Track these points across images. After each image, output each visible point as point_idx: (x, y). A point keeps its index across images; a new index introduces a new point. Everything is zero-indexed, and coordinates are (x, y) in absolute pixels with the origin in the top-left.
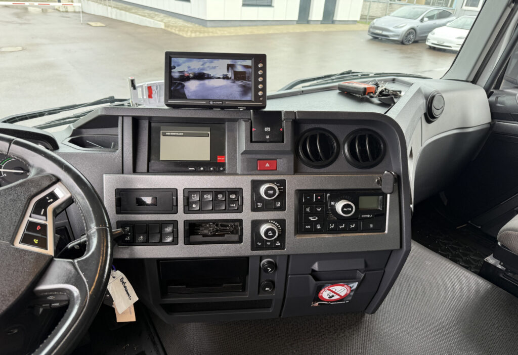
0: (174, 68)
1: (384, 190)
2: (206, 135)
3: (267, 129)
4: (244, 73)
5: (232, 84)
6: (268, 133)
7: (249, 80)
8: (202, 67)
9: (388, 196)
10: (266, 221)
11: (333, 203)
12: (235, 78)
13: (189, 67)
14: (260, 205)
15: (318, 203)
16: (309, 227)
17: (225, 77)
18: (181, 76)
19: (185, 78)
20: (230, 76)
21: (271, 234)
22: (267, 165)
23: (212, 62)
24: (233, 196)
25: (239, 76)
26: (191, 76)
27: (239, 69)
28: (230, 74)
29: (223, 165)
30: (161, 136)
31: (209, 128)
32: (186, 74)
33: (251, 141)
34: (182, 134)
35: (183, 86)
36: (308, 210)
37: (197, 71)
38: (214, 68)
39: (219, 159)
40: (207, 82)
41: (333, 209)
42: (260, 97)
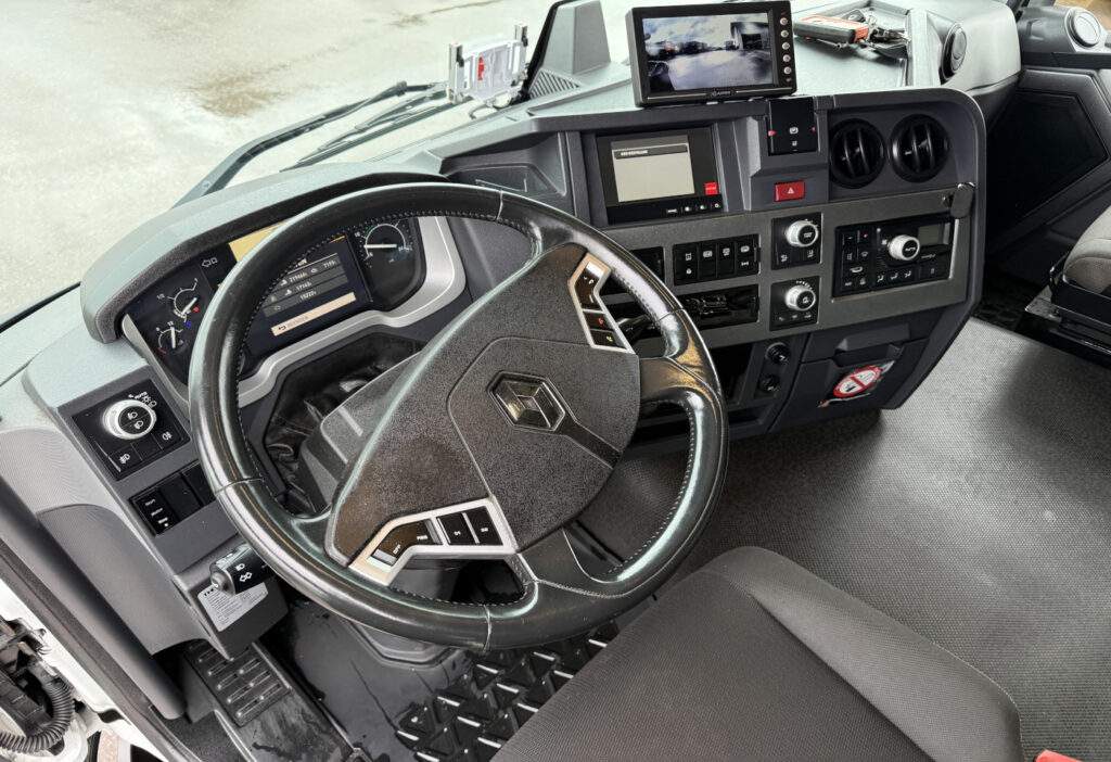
0: (649, 37)
1: (953, 213)
2: (682, 150)
3: (794, 130)
4: (758, 37)
5: (742, 58)
6: (794, 137)
7: (766, 49)
8: (692, 30)
9: (957, 222)
10: (791, 284)
11: (884, 242)
12: (745, 46)
13: (671, 33)
14: (784, 258)
15: (865, 244)
16: (850, 284)
17: (731, 47)
18: (661, 51)
19: (668, 54)
20: (736, 44)
21: (807, 302)
22: (791, 191)
23: (705, 21)
24: (745, 249)
25: (750, 42)
26: (677, 49)
27: (750, 30)
28: (737, 41)
29: (718, 198)
30: (615, 160)
31: (686, 137)
32: (668, 46)
33: (770, 154)
34: (646, 152)
35: (666, 70)
36: (850, 257)
37: (685, 40)
38: (712, 31)
39: (710, 189)
40: (701, 57)
41: (886, 251)
42: (788, 76)
